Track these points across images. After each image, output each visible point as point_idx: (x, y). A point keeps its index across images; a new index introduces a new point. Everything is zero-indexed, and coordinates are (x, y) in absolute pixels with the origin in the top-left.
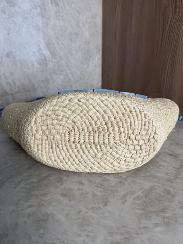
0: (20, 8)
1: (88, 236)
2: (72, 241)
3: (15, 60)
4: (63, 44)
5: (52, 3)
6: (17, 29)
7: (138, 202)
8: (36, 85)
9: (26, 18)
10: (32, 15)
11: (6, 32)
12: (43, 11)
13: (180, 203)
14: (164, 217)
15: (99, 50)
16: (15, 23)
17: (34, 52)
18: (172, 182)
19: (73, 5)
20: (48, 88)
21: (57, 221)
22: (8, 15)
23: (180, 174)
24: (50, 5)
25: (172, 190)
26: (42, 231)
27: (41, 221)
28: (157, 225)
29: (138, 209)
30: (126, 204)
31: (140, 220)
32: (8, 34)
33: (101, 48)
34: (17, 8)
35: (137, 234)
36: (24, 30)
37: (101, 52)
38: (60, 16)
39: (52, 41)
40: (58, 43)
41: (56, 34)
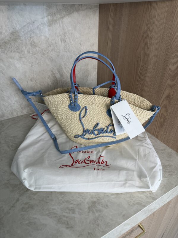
0: (39, 48)
2: (76, 200)
3: (36, 82)
4: (69, 68)
5: (61, 41)
6: (38, 62)
9: (44, 54)
10: (48, 52)
11: (30, 65)
12: (55, 47)
15: (95, 69)
16: (36, 58)
17: (49, 76)
19: (77, 40)
22: (32, 54)
24: (60, 43)
32: (32, 66)
33: (97, 67)
34: (37, 48)
36: (42, 62)
37: (97, 69)
38: (67, 49)
39: (62, 67)
40: (65, 67)
41: (64, 61)
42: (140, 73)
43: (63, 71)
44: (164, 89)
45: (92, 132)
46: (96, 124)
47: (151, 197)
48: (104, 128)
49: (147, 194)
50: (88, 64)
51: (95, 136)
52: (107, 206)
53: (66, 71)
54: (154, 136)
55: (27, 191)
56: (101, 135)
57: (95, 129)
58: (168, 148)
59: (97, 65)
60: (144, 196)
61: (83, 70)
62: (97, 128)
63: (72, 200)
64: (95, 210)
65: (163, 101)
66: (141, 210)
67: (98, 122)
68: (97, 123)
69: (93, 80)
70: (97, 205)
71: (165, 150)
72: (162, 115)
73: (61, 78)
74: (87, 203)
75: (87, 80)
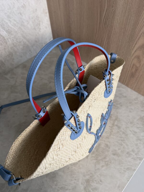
1: (75, 179)
2: (70, 184)
7: (94, 155)
8: (3, 61)
13: (112, 151)
14: (106, 161)
15: (46, 13)
18: (108, 138)
20: (13, 59)
21: (60, 176)
23: (112, 131)
25: (108, 144)
26: (55, 183)
27: (53, 177)
28: (103, 166)
29: (94, 160)
30: (88, 158)
31: (95, 166)
33: (47, 11)
35: (95, 173)
37: (48, 14)
39: (5, 21)
40: (10, 21)
41: (6, 13)
42: (105, 18)
43: (8, 25)
44: (138, 38)
47: (137, 158)
49: (134, 156)
50: (36, 10)
52: (101, 181)
53: (12, 25)
54: (124, 84)
55: (16, 188)
58: (140, 95)
59: (47, 8)
60: (131, 158)
61: (32, 18)
63: (66, 185)
64: (91, 189)
65: (135, 51)
66: (132, 175)
69: (46, 28)
70: (92, 183)
71: (137, 98)
72: (133, 65)
73: (8, 35)
74: (82, 184)
75: (40, 29)
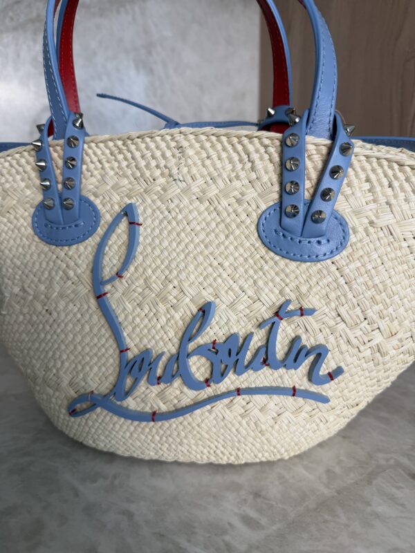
45: (177, 367)
46: (195, 310)
48: (248, 337)
51: (189, 396)
56: (231, 381)
57: (191, 346)
62: (200, 340)
67: (211, 299)
68: (201, 302)
